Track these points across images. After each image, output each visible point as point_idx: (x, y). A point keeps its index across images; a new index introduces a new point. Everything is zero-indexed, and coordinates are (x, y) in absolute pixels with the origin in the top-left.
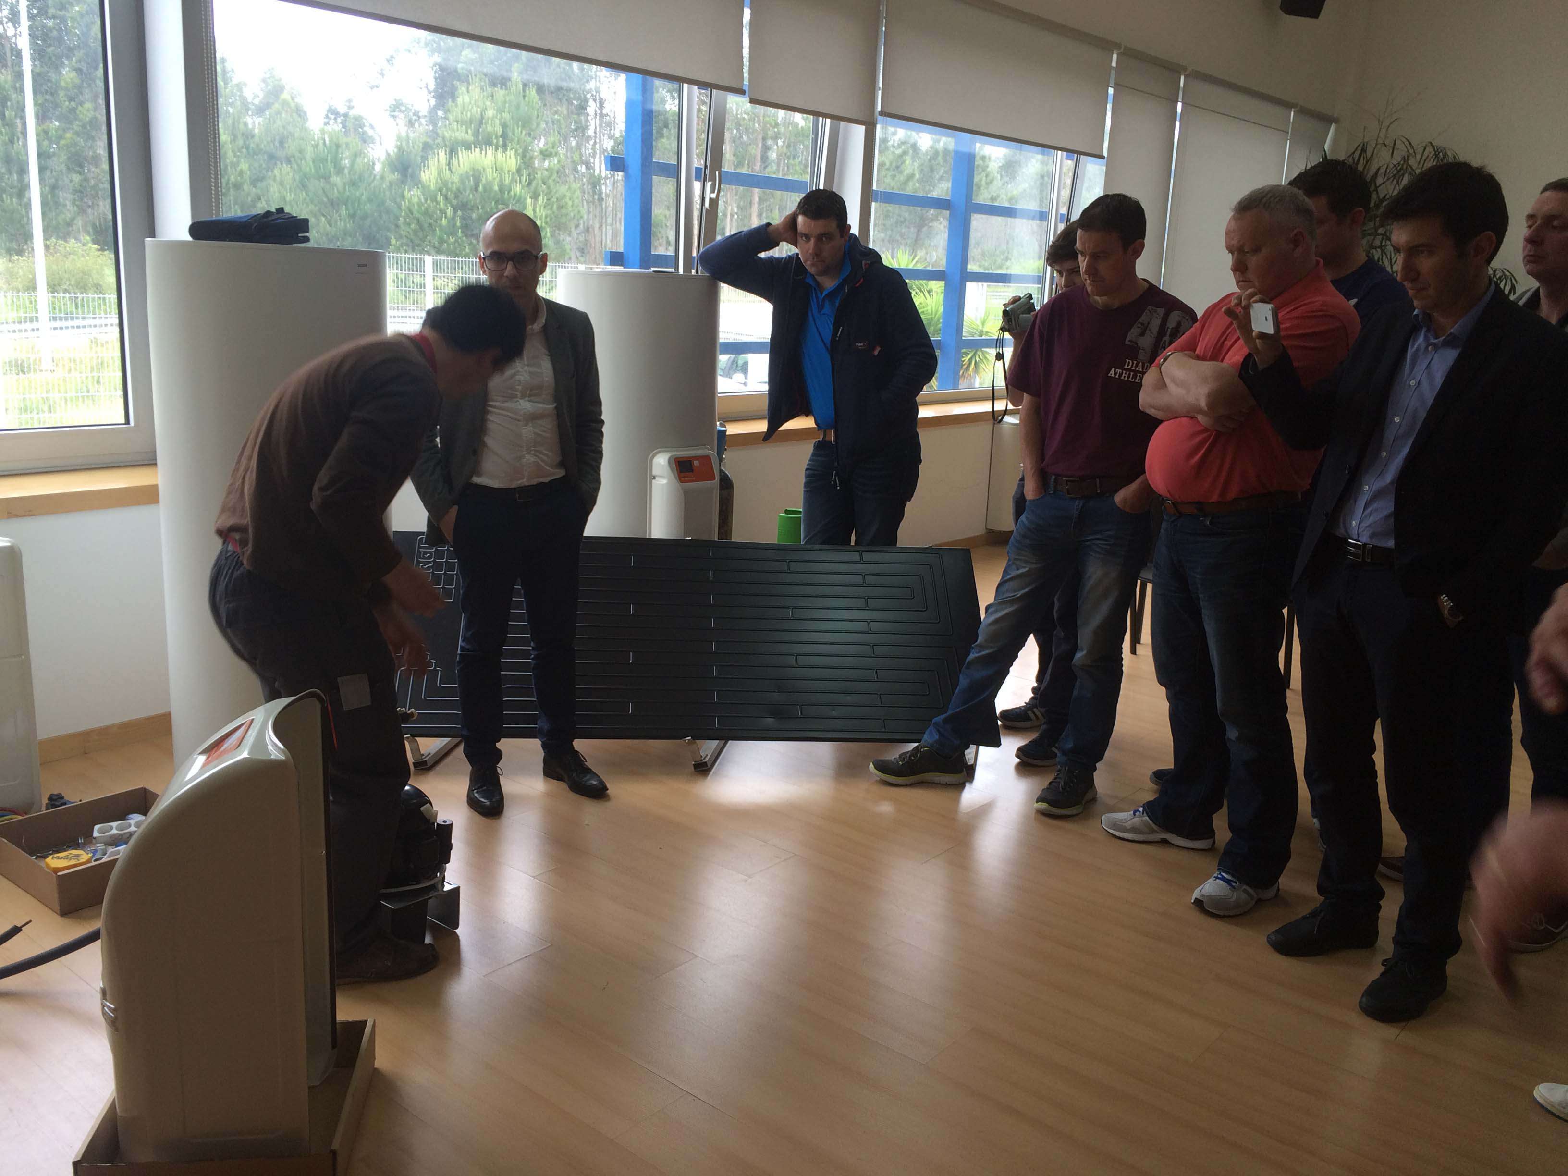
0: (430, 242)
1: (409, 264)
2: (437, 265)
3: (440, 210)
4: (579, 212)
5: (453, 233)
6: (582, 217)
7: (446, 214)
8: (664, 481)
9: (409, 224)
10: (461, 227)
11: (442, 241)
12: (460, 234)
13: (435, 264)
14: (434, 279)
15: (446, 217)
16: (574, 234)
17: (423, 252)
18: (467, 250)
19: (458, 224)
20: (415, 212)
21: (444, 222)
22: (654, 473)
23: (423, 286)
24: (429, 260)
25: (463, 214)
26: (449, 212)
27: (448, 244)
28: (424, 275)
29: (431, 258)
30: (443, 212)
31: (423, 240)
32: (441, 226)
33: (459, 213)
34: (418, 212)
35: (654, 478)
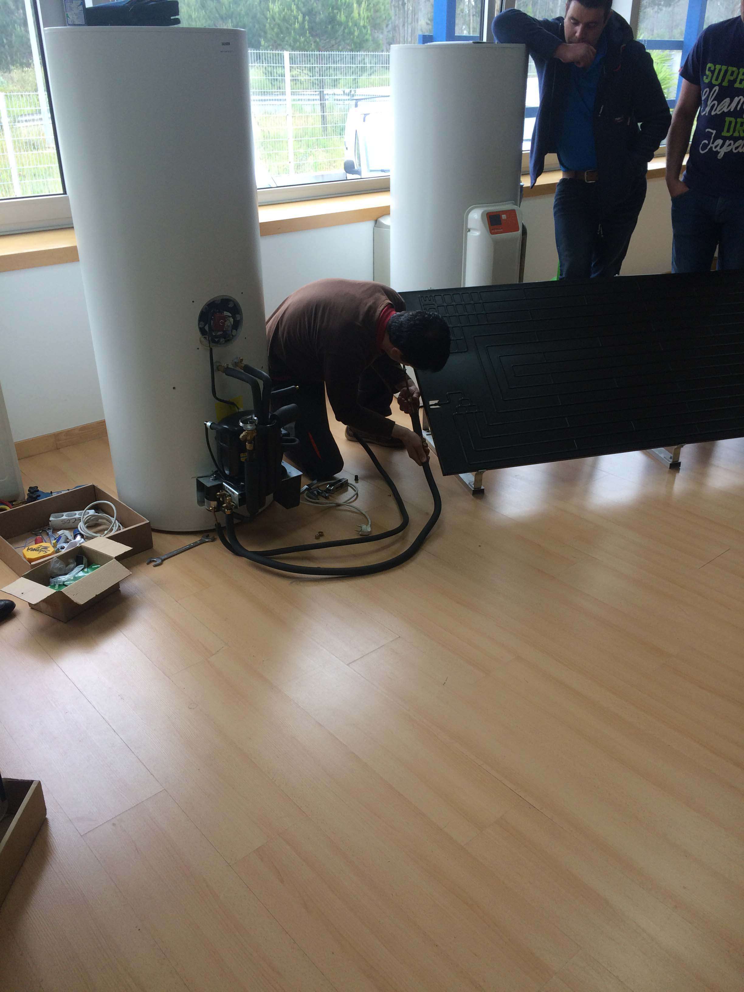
0: (287, 41)
1: (273, 59)
2: (292, 59)
3: (294, 17)
4: (389, 14)
5: (303, 34)
6: (391, 18)
7: (298, 19)
8: (477, 234)
9: (273, 29)
10: (309, 29)
11: (295, 41)
12: (308, 35)
13: (291, 58)
14: (290, 70)
15: (298, 22)
16: (385, 33)
17: (283, 49)
18: (313, 46)
19: (307, 27)
20: (277, 20)
21: (297, 26)
22: (469, 227)
23: (283, 75)
24: (286, 54)
25: (310, 18)
26: (300, 18)
27: (300, 43)
28: (284, 67)
29: (288, 52)
30: (296, 18)
31: (283, 40)
32: (294, 29)
33: (307, 18)
34: (279, 20)
35: (469, 231)
